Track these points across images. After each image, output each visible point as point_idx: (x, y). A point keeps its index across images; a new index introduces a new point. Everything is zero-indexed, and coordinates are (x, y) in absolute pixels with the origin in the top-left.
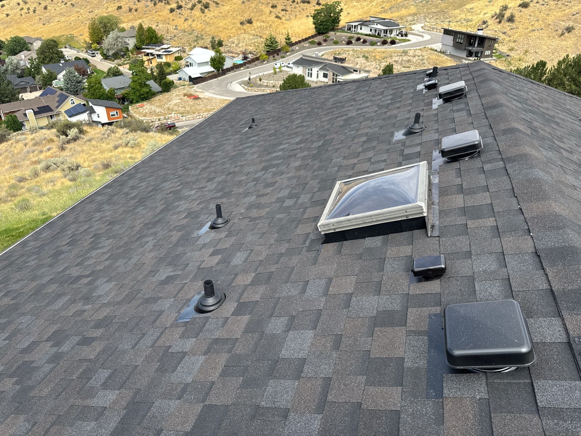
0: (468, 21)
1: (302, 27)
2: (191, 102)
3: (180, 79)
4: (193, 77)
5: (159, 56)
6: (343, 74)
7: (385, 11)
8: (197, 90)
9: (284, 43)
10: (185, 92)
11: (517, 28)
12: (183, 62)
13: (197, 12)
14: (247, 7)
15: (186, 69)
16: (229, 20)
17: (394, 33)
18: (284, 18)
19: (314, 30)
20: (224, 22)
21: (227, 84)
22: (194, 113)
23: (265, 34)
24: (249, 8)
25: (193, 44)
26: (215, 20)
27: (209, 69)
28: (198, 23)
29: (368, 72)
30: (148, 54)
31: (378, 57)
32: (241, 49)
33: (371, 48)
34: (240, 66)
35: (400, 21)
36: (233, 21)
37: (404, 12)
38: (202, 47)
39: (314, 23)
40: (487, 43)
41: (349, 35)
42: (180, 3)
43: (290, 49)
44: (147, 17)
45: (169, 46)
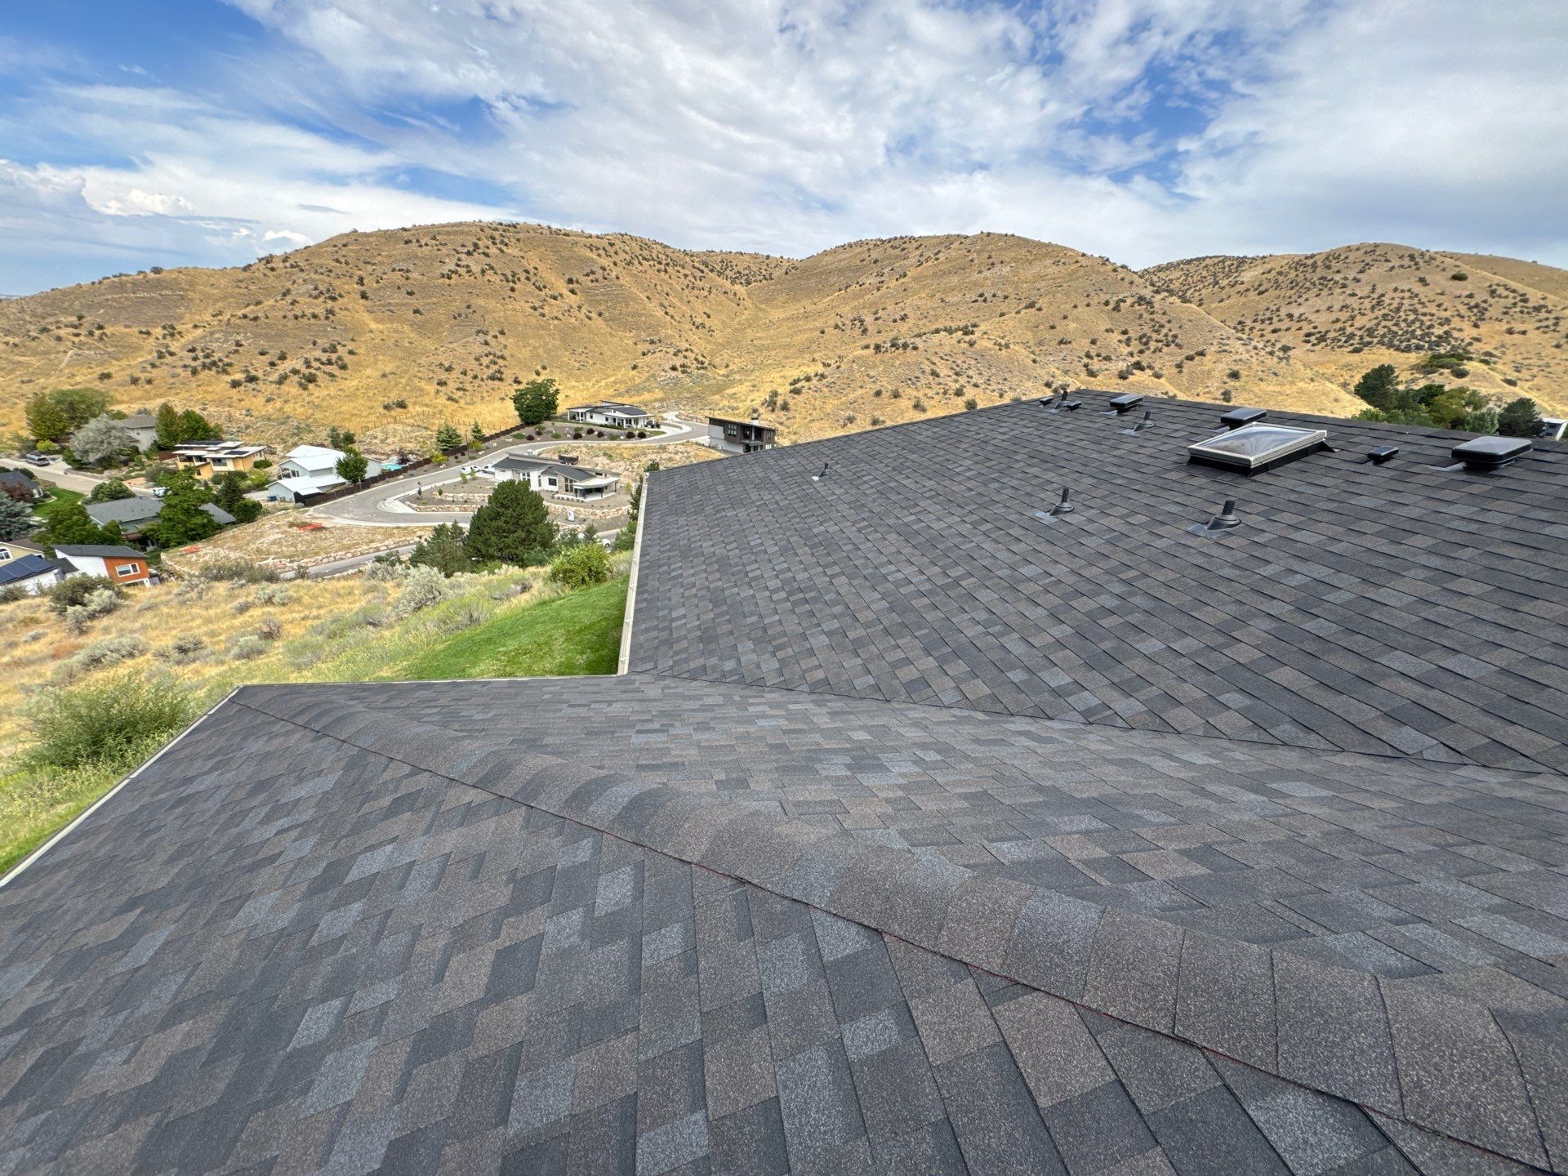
0: (733, 409)
1: (496, 414)
2: (307, 536)
3: (273, 499)
4: (303, 493)
5: (218, 461)
6: (581, 480)
7: (620, 395)
8: (316, 515)
9: (470, 437)
10: (291, 519)
11: (794, 417)
12: (274, 470)
13: (291, 388)
14: (393, 383)
15: (284, 482)
16: (360, 401)
17: (641, 424)
18: (462, 402)
19: (519, 419)
20: (351, 405)
21: (376, 503)
22: (317, 554)
23: (434, 424)
24: (397, 384)
25: (291, 441)
26: (333, 402)
27: (335, 479)
28: (297, 406)
29: (617, 475)
30: (190, 459)
31: (626, 455)
32: (392, 447)
33: (613, 444)
34: (397, 473)
35: (644, 408)
36: (369, 404)
37: (646, 396)
38: (312, 444)
39: (517, 409)
40: (766, 435)
41: (575, 425)
42: (253, 373)
43: (484, 445)
44: (177, 394)
45: (237, 443)
